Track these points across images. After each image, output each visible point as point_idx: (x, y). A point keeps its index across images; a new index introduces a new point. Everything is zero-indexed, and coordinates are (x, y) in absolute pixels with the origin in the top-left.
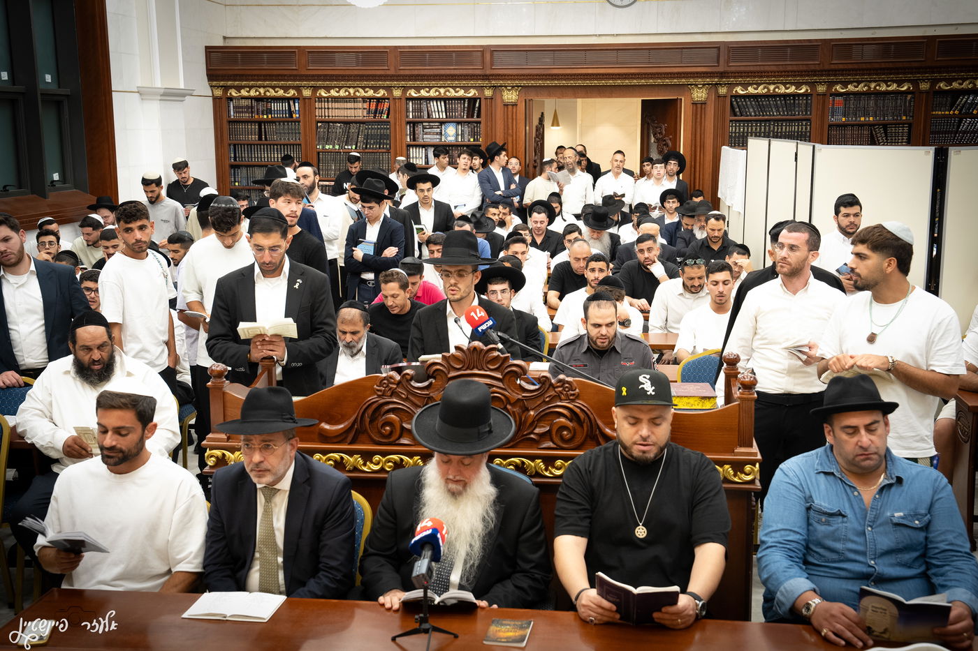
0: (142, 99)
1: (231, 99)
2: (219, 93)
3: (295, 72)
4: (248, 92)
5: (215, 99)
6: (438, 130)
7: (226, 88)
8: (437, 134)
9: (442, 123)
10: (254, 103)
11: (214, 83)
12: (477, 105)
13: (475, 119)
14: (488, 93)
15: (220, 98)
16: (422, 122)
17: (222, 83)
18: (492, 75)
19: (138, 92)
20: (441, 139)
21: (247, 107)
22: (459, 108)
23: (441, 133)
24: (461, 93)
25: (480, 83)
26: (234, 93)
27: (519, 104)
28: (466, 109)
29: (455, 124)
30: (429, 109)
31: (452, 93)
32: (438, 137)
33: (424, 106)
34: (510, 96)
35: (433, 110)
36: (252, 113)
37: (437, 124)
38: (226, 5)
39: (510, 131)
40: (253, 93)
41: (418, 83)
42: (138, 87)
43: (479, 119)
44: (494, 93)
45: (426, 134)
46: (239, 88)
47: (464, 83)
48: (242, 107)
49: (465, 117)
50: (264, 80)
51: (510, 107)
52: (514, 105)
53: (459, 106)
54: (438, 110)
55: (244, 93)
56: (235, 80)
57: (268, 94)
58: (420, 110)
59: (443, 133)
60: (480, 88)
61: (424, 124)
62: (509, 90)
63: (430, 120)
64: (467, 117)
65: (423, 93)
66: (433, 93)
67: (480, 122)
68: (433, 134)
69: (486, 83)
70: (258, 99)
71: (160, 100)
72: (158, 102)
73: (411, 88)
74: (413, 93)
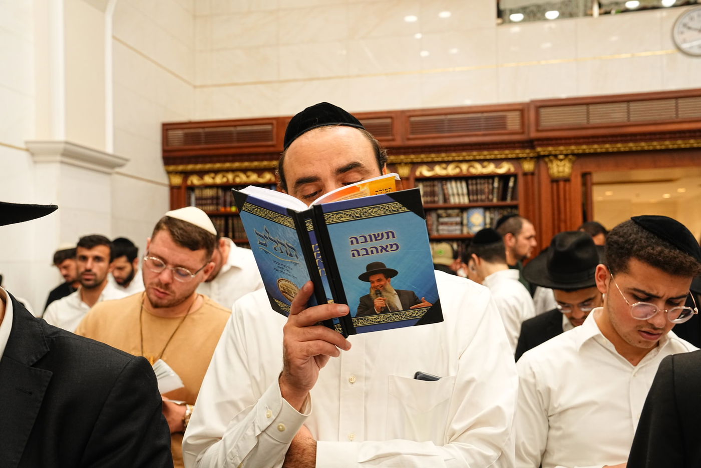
0: (35, 162)
1: (192, 188)
2: (177, 180)
3: (271, 149)
4: (213, 178)
5: (173, 188)
6: (458, 219)
7: (186, 174)
8: (457, 224)
9: (463, 209)
10: (220, 193)
11: (172, 168)
12: (511, 184)
13: (509, 201)
14: (528, 166)
15: (178, 188)
16: (436, 209)
17: (181, 168)
18: (539, 140)
19: (27, 150)
20: (462, 231)
21: (212, 198)
22: (486, 190)
23: (462, 224)
24: (491, 168)
25: (518, 152)
26: (195, 180)
27: (573, 179)
28: (495, 191)
29: (481, 211)
30: (446, 192)
31: (478, 169)
32: (458, 227)
33: (438, 188)
34: (561, 168)
35: (450, 192)
36: (217, 204)
37: (456, 211)
38: (195, 87)
39: (563, 216)
40: (219, 180)
41: (433, 157)
42: (27, 143)
43: (514, 203)
44: (537, 165)
45: (443, 224)
46: (201, 174)
47: (497, 154)
48: (206, 199)
49: (495, 200)
50: (233, 161)
51: (562, 184)
52: (567, 180)
53: (486, 187)
54: (458, 194)
55: (208, 180)
56: (196, 163)
57: (238, 180)
58: (433, 194)
59: (465, 222)
60: (517, 160)
61: (440, 212)
62: (561, 160)
63: (447, 205)
64: (498, 200)
65: (439, 171)
66: (451, 170)
67: (516, 207)
68: (451, 224)
69: (527, 152)
70: (226, 187)
71: (62, 162)
72: (58, 165)
73: (422, 163)
74: (425, 172)
